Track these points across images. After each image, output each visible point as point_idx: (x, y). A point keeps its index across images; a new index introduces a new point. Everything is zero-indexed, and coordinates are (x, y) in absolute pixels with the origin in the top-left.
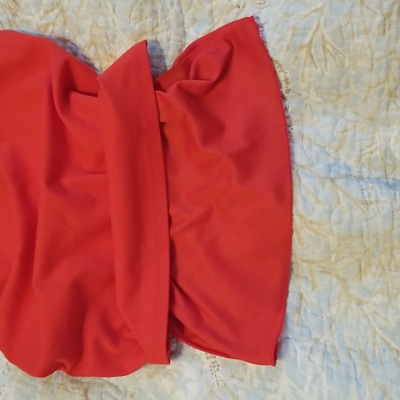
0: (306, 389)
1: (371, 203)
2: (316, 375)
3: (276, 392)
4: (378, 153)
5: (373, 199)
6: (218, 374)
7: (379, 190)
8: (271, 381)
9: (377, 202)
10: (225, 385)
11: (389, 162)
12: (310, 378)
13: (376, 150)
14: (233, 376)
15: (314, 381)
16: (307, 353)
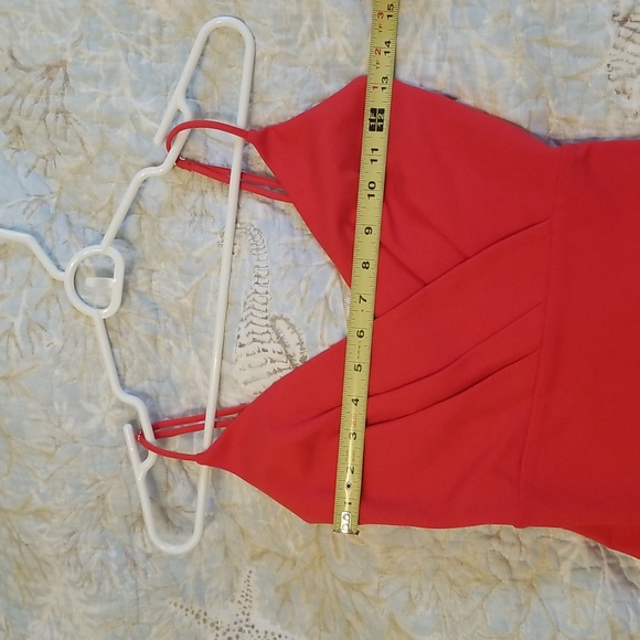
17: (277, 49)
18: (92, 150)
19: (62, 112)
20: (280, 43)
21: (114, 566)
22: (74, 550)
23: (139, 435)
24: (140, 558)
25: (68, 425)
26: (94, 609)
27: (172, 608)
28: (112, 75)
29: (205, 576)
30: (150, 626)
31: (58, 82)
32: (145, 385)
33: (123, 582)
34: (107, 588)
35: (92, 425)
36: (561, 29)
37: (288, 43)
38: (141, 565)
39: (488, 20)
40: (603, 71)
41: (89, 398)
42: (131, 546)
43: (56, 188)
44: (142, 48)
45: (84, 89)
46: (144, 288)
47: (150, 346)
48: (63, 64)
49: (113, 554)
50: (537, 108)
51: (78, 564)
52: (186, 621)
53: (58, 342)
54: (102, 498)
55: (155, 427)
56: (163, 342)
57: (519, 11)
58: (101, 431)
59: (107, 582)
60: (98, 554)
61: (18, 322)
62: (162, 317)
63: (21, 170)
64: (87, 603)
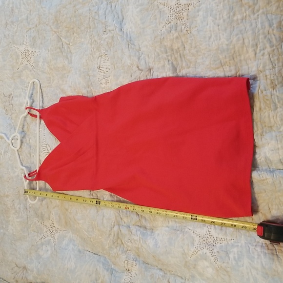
0: (255, 262)
1: (264, 180)
2: (259, 255)
3: (243, 266)
4: (263, 159)
5: (264, 178)
6: (218, 263)
7: (266, 174)
8: (240, 261)
9: (267, 179)
10: (221, 267)
11: (268, 162)
12: (256, 257)
13: (262, 158)
14: (224, 262)
15: (258, 258)
16: (254, 247)
17: (48, 85)
18: (17, 112)
19: (12, 104)
20: (48, 83)
21: (22, 209)
22: (13, 205)
23: (25, 177)
24: (28, 207)
25: (12, 174)
26: (18, 220)
27: (35, 220)
28: (20, 95)
29: (43, 213)
30: (30, 225)
31: (11, 98)
32: (28, 165)
33: (24, 213)
34: (20, 214)
35: (16, 174)
36: (91, 72)
37: (50, 83)
38: (28, 209)
39: (78, 72)
40: (98, 79)
41: (16, 168)
42: (26, 204)
43: (13, 122)
44: (26, 89)
45: (15, 99)
46: (28, 142)
47: (29, 155)
48: (11, 94)
49: (22, 206)
50: (89, 90)
51: (15, 208)
52: (38, 224)
53: (10, 155)
54: (19, 192)
55: (29, 174)
56: (32, 154)
57: (82, 70)
58: (18, 176)
59: (20, 213)
60: (18, 206)
61: (3, 151)
62: (32, 148)
63: (7, 119)
64: (17, 218)
